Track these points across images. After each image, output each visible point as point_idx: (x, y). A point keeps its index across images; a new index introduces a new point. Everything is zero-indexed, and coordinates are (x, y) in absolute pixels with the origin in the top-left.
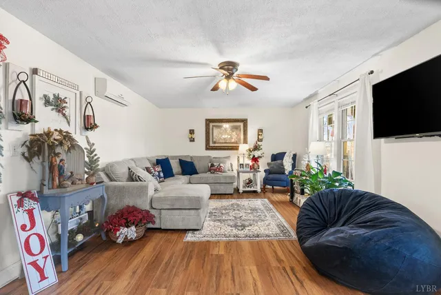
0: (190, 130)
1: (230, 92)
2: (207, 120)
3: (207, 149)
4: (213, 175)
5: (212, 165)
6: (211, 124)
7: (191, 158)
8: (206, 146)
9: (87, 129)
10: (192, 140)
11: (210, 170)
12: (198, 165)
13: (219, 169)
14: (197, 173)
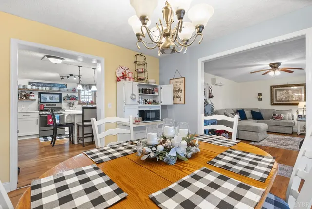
0: (259, 94)
1: (276, 76)
2: (271, 87)
3: (271, 105)
4: (275, 121)
5: (274, 115)
6: (275, 89)
7: (259, 110)
8: (271, 103)
9: (210, 98)
10: (260, 99)
11: (272, 118)
12: (263, 114)
13: (280, 117)
14: (263, 119)
